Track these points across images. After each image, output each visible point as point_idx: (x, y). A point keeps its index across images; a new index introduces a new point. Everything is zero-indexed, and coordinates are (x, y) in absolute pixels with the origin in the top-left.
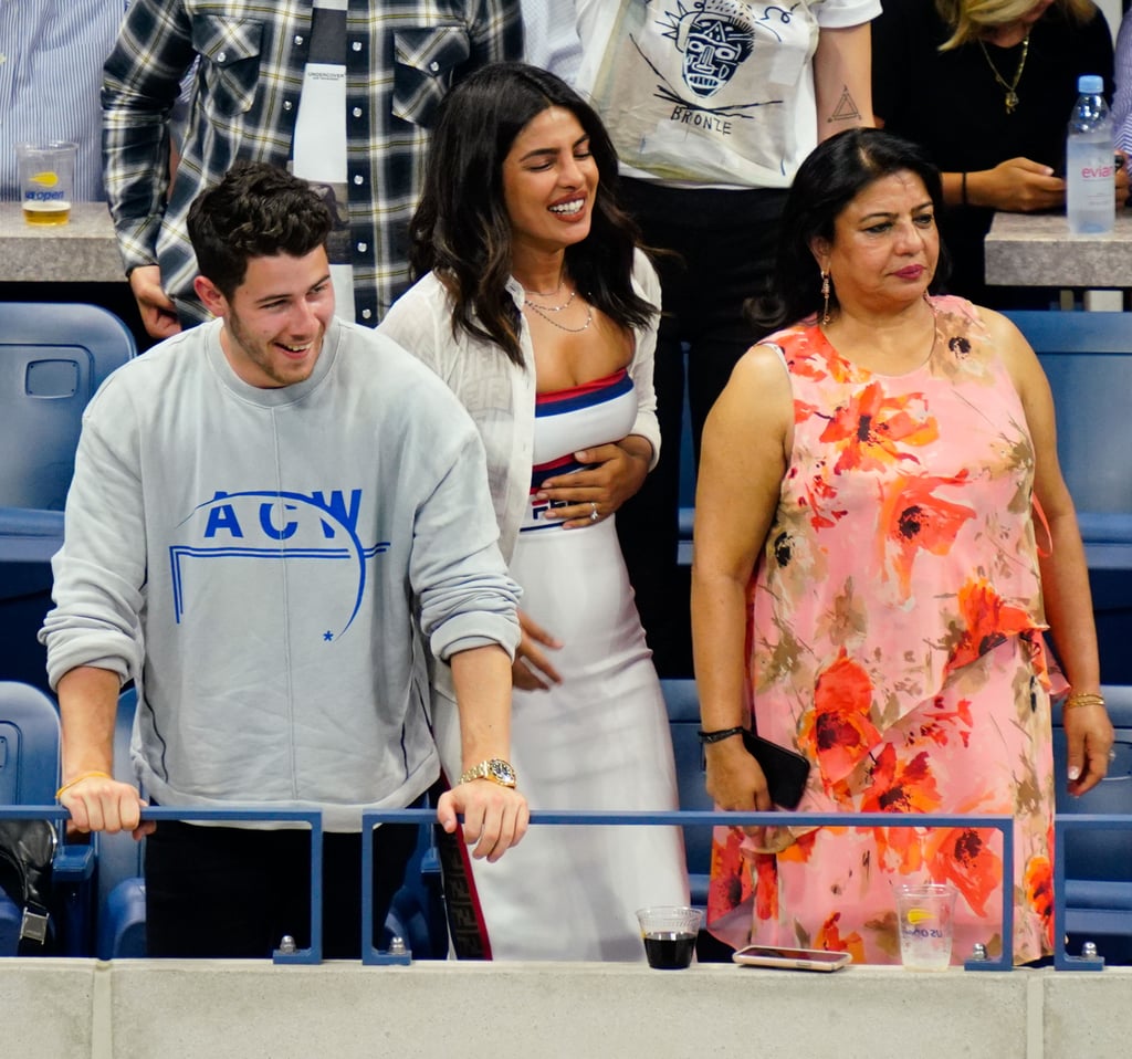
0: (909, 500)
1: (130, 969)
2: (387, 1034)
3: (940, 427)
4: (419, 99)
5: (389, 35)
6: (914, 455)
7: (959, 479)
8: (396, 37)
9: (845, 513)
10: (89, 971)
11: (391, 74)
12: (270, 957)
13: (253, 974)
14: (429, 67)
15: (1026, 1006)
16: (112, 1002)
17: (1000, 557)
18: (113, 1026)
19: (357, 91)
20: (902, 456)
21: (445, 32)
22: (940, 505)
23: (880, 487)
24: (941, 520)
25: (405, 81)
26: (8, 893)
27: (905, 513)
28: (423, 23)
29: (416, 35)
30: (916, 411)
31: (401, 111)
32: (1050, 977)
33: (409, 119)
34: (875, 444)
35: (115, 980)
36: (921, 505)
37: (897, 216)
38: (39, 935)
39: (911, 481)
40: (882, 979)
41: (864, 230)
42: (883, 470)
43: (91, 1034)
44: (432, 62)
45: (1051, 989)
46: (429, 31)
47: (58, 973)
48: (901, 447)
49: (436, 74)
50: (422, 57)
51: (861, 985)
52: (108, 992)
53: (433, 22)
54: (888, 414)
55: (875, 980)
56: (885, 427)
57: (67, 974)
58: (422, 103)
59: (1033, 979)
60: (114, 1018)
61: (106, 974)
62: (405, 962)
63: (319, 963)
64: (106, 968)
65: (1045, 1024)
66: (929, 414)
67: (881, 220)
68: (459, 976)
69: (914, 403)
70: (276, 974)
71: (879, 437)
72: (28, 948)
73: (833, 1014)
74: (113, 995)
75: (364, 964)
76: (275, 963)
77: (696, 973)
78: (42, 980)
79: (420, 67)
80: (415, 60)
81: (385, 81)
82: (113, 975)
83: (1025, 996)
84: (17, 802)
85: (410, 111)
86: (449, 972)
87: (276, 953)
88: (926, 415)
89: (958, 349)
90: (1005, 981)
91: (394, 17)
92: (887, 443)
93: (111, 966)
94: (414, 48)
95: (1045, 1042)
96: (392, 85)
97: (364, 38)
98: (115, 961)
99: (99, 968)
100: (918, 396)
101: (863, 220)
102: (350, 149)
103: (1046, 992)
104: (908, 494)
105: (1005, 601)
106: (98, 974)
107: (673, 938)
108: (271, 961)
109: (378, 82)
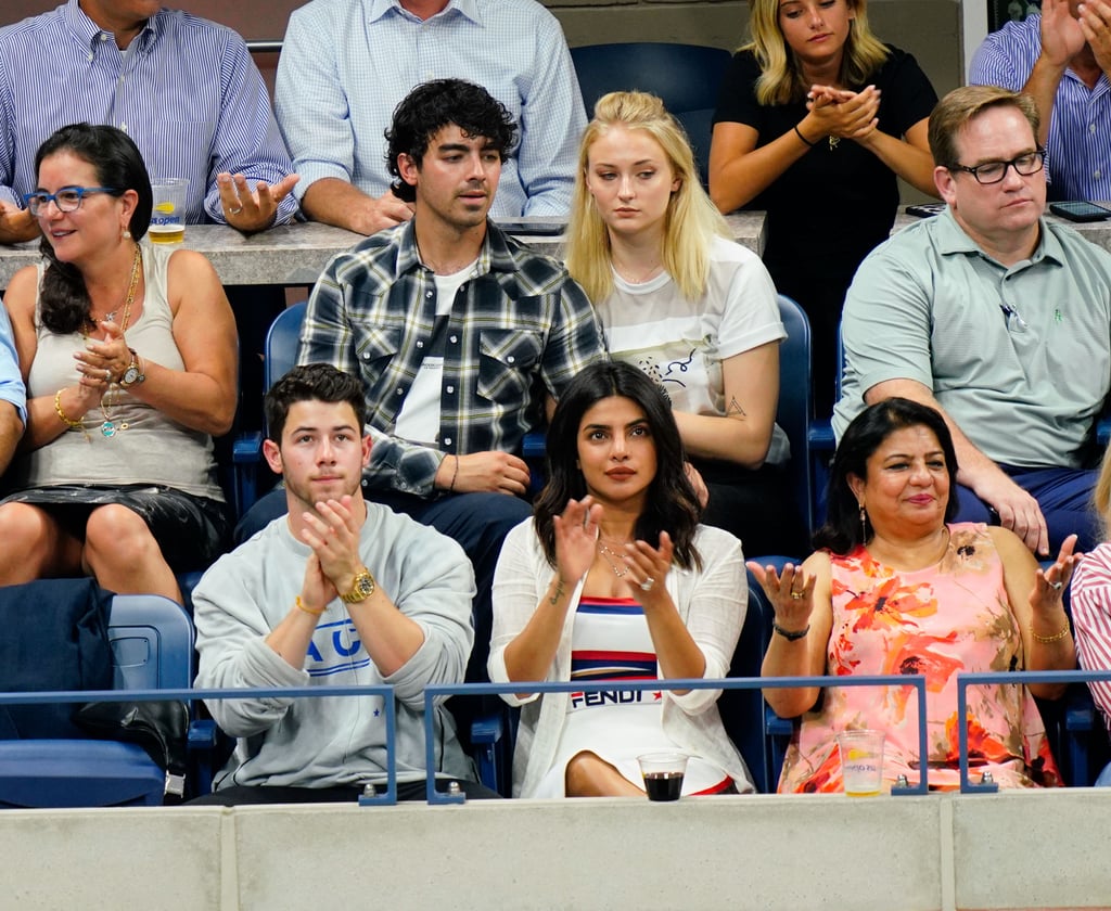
0: (909, 652)
1: (248, 813)
2: (448, 857)
3: (939, 606)
4: (499, 385)
5: (477, 333)
6: (915, 622)
7: (951, 638)
8: (482, 335)
9: (858, 662)
10: (218, 816)
11: (477, 362)
12: (356, 800)
13: (344, 814)
14: (506, 359)
15: (939, 821)
16: (236, 839)
17: (985, 702)
18: (238, 857)
19: (451, 374)
20: (905, 623)
21: (521, 333)
22: (934, 657)
23: (886, 642)
24: (935, 667)
25: (488, 368)
26: (153, 759)
27: (907, 661)
28: (503, 325)
29: (498, 334)
30: (923, 595)
31: (484, 391)
32: (957, 798)
33: (489, 397)
34: (886, 613)
35: (238, 822)
36: (919, 656)
37: (913, 458)
38: (179, 790)
39: (910, 637)
40: (828, 804)
41: (886, 469)
42: (889, 629)
43: (220, 864)
44: (510, 355)
45: (958, 808)
46: (508, 332)
47: (194, 818)
48: (905, 617)
49: (512, 366)
50: (501, 352)
51: (812, 809)
52: (232, 831)
53: (512, 326)
54: (900, 596)
55: (822, 805)
56: (896, 603)
57: (201, 818)
58: (502, 386)
59: (945, 801)
60: (237, 851)
61: (231, 818)
62: (460, 801)
63: (395, 804)
64: (231, 813)
65: (954, 834)
66: (933, 597)
67: (900, 460)
68: (503, 811)
69: (922, 590)
70: (361, 813)
71: (890, 609)
72: (172, 800)
73: (791, 832)
74: (236, 833)
75: (430, 804)
76: (361, 805)
77: (685, 804)
78: (182, 824)
79: (499, 358)
80: (495, 352)
81: (473, 367)
82: (236, 818)
83: (938, 814)
84: (158, 686)
85: (491, 392)
86: (495, 808)
87: (360, 797)
88: (930, 598)
89: (964, 553)
90: (923, 802)
91: (480, 319)
92: (895, 614)
93: (235, 811)
94: (496, 344)
95: (955, 848)
96: (478, 371)
97: (459, 333)
98: (237, 807)
99: (225, 813)
100: (927, 585)
101: (887, 460)
102: (443, 418)
103: (955, 811)
104: (908, 647)
105: (989, 734)
106: (225, 818)
107: (666, 777)
108: (357, 804)
109: (467, 368)
